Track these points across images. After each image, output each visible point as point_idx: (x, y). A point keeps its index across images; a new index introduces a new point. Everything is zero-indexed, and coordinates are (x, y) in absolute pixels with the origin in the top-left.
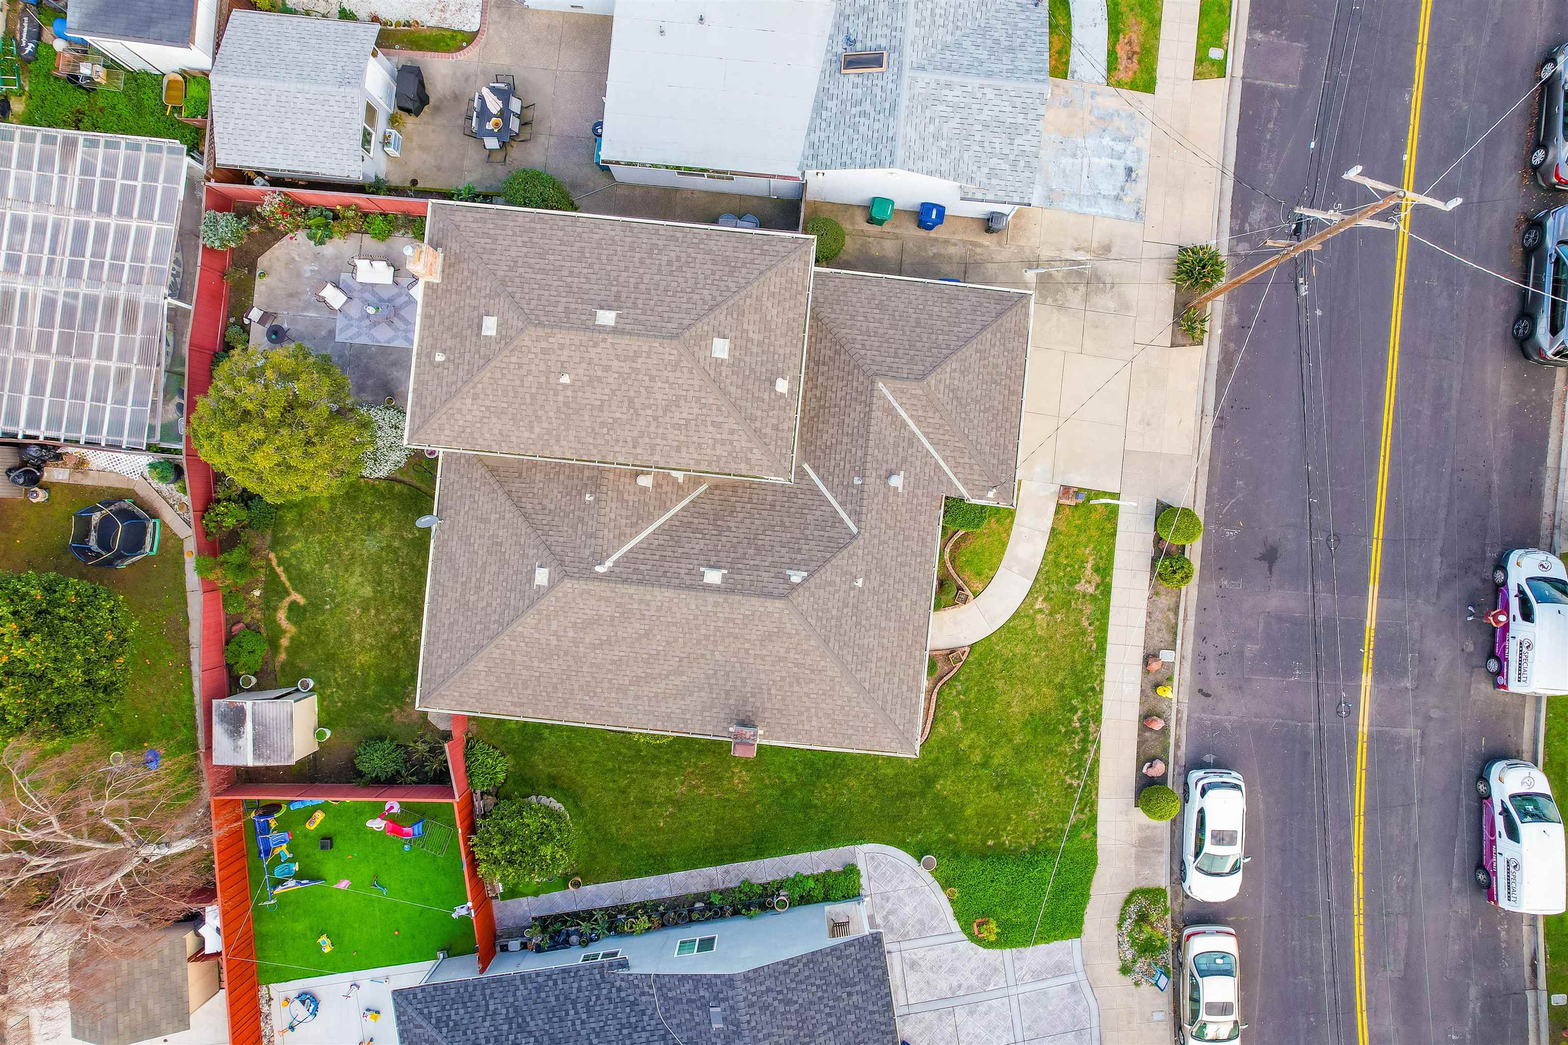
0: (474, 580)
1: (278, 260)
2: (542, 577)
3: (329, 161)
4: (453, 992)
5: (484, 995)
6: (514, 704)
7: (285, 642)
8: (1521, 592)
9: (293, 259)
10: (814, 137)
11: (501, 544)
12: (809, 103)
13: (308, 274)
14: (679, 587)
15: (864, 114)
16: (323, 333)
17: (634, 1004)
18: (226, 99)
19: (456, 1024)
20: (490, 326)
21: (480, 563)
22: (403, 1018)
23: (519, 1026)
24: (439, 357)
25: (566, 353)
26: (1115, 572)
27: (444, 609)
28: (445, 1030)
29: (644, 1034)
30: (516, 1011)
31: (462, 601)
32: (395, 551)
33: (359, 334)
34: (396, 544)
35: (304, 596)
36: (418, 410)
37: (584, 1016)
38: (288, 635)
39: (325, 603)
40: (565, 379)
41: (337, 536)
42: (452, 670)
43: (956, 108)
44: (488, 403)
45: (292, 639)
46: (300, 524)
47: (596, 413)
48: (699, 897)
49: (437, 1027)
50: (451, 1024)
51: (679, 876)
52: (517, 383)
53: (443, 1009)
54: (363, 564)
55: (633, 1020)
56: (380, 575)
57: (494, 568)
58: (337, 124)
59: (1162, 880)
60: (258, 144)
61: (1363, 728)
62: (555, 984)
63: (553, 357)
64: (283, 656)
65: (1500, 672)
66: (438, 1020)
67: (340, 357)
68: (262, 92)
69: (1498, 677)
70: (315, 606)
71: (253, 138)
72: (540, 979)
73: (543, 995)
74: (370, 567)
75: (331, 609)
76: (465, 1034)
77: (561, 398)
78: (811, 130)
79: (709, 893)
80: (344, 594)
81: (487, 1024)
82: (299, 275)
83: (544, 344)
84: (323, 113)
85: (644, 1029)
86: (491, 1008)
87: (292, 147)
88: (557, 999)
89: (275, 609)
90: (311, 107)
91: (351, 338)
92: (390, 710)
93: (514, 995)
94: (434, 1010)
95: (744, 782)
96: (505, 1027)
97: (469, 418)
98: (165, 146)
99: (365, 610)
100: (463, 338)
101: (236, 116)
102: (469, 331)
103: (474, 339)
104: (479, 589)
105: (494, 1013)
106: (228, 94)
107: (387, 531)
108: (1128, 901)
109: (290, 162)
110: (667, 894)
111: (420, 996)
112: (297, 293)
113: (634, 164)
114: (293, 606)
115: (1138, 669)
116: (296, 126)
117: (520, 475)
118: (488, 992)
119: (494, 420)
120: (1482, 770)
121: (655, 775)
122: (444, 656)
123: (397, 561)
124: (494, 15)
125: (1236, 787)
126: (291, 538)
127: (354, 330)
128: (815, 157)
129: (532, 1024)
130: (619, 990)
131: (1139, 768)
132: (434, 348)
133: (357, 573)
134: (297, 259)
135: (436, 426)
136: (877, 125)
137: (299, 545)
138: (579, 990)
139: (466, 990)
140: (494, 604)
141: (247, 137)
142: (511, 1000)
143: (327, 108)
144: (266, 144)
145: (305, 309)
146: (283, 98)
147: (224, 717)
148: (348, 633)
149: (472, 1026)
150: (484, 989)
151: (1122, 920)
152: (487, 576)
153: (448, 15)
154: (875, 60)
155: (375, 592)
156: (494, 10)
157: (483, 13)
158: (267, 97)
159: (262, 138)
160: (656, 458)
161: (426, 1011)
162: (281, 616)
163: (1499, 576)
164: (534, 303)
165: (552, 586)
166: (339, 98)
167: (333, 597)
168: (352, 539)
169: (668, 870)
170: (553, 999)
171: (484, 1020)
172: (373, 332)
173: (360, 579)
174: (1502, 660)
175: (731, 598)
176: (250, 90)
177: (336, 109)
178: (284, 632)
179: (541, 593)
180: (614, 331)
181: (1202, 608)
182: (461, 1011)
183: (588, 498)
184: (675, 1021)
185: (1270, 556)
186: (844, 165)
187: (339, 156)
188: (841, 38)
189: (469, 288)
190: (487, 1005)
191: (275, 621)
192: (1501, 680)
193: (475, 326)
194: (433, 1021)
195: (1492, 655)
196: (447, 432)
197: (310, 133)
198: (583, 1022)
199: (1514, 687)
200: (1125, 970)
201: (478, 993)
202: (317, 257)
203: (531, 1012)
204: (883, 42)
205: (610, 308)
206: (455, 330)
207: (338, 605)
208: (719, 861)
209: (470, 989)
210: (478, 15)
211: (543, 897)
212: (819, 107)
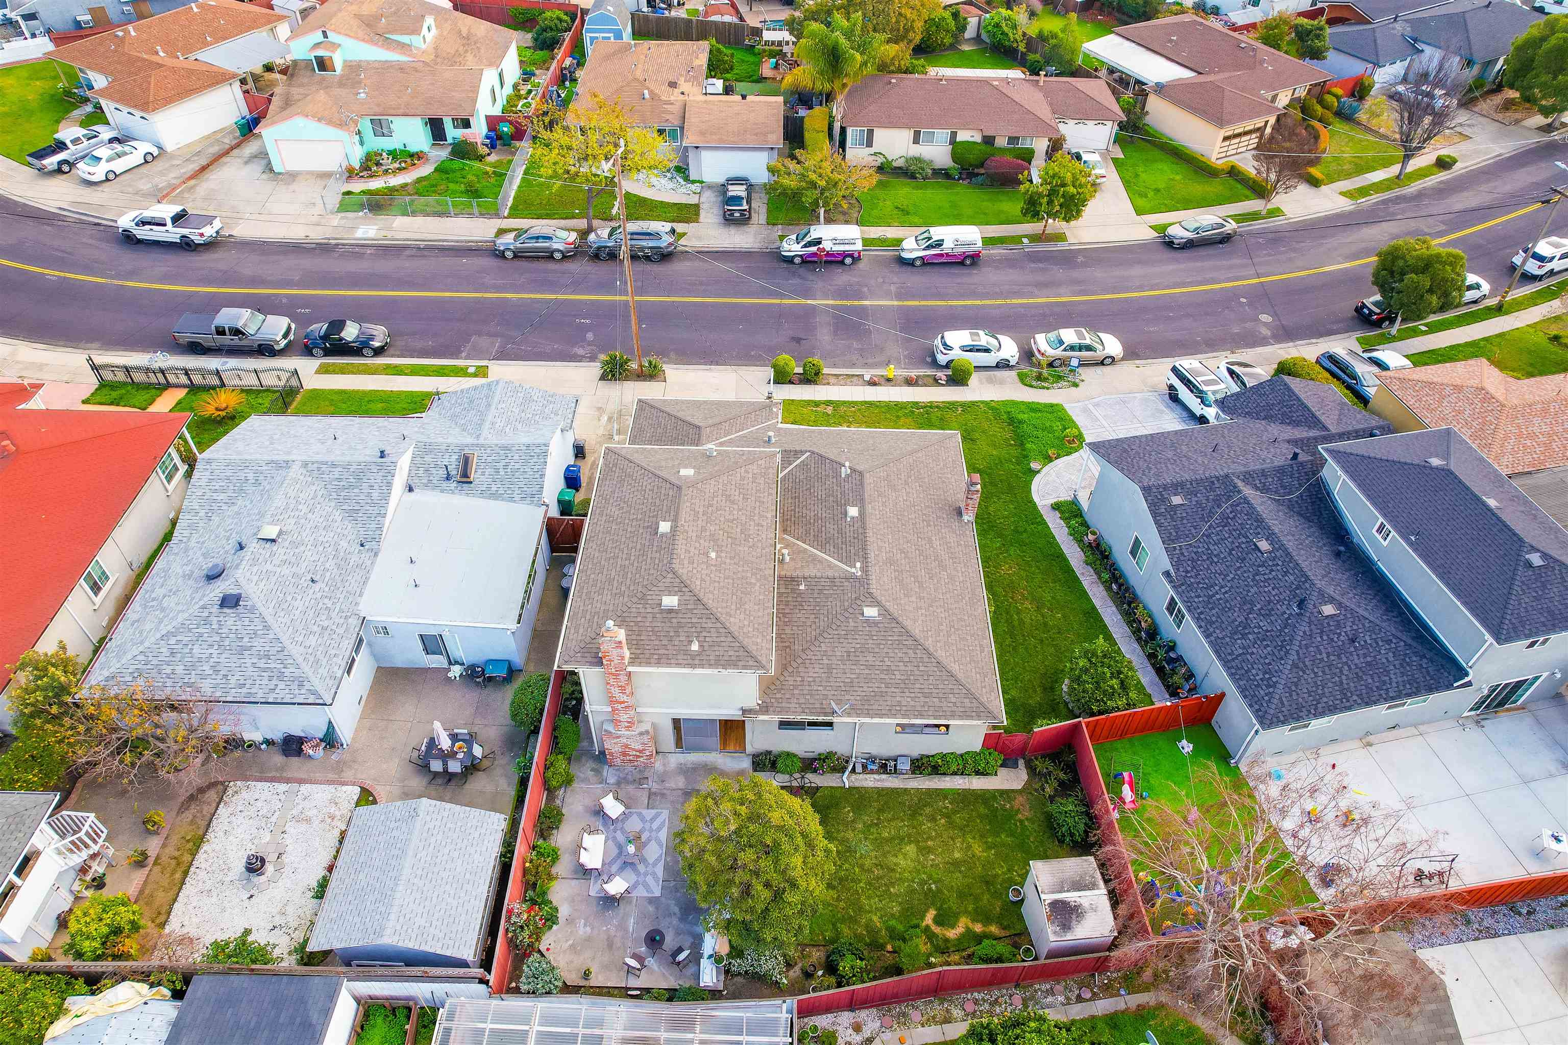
0: (883, 676)
1: (572, 962)
2: (871, 612)
3: (486, 842)
4: (1241, 683)
5: (1233, 660)
6: (982, 651)
7: (978, 928)
8: (805, 246)
9: (571, 946)
10: (517, 498)
11: (848, 652)
12: (492, 503)
13: (588, 929)
14: (864, 528)
15: (506, 466)
16: (651, 909)
17: (1193, 560)
18: (410, 931)
19: (1266, 673)
20: (670, 601)
21: (867, 671)
22: (1282, 718)
23: (1245, 628)
24: (695, 647)
25: (692, 549)
26: (817, 399)
27: (912, 703)
28: (1274, 679)
29: (1212, 547)
30: (1235, 633)
31: (902, 686)
32: (868, 827)
33: (654, 874)
34: (860, 826)
35: (926, 911)
36: (740, 663)
37: (1217, 588)
38: (970, 925)
39: (930, 889)
40: (713, 555)
41: (860, 881)
42: (964, 691)
43: (508, 422)
44: (733, 607)
45: (974, 920)
46: (853, 920)
47: (737, 542)
48: (1109, 589)
49: (1274, 685)
50: (1267, 676)
51: (1097, 602)
52: (716, 584)
53: (1258, 686)
54: (884, 855)
55: (1205, 557)
56: (893, 839)
57: (870, 658)
58: (452, 826)
59: (1013, 374)
60: (460, 909)
61: (896, 303)
62: (1202, 613)
63: (696, 558)
64: (994, 929)
65: (851, 256)
66: (1269, 686)
67: (677, 890)
68: (409, 891)
69: (856, 258)
70: (932, 898)
71: (453, 912)
72: (1203, 624)
73: (1214, 619)
74: (887, 848)
75: (934, 883)
76: (1270, 664)
77: (728, 561)
78: (511, 499)
79: (1103, 583)
80: (918, 872)
81: (1255, 650)
82: (588, 939)
83: (686, 562)
84: (439, 837)
85: (1209, 549)
86: (1241, 651)
87: (468, 876)
88: (1213, 608)
89: (947, 940)
90: (432, 846)
91: (657, 881)
92: (1021, 821)
93: (1223, 638)
94: (1262, 692)
95: (1011, 568)
96: (1250, 637)
97: (746, 623)
98: (445, 1024)
99: (929, 850)
100: (680, 625)
101: (428, 925)
102: (674, 620)
103: (680, 615)
104: (889, 670)
105: (1244, 648)
106: (405, 928)
107: (850, 835)
108: (1032, 386)
109: (482, 881)
110: (1114, 608)
111: (1257, 707)
112: (608, 939)
113: (520, 615)
114: (940, 921)
115: (878, 388)
116: (448, 867)
117: (789, 647)
118: (1230, 658)
119: (747, 606)
120: (908, 264)
121: (1021, 622)
122: (953, 700)
123: (877, 824)
124: (348, 775)
125: (943, 337)
126: (869, 928)
127: (650, 880)
128: (533, 496)
129: (1239, 620)
130: (1187, 572)
131: (943, 385)
132: (687, 652)
133: (895, 860)
134: (571, 942)
135: (755, 648)
136: (516, 457)
137: (875, 918)
138: (1199, 596)
139: (1235, 674)
140: (900, 655)
141: (451, 920)
142: (1228, 639)
143: (435, 832)
144: (461, 901)
145: (626, 930)
146: (419, 872)
147: (1066, 927)
148: (956, 864)
149: (1262, 661)
150: (1229, 661)
151: (1044, 388)
152: (878, 663)
153: (338, 813)
154: (466, 462)
155: (910, 842)
156: (344, 774)
157: (344, 784)
158: (415, 888)
159: (455, 903)
160: (769, 516)
161: (1266, 698)
162: (952, 934)
163: (797, 260)
164: (652, 572)
165: (877, 603)
166: (428, 818)
167: (922, 883)
168: (862, 867)
169: (1094, 608)
170: (1214, 612)
171: (1253, 653)
172: (651, 861)
173: (900, 857)
174: (845, 255)
175: (867, 501)
176: (406, 903)
177: (438, 823)
178: (968, 930)
179: (885, 612)
180: (675, 520)
181: (835, 366)
182: (1254, 672)
183: (802, 587)
184: (1193, 531)
185: (798, 340)
186: (542, 476)
187: (483, 831)
188: (445, 484)
189: (637, 623)
190: (1240, 655)
191: (958, 939)
192: (856, 255)
193: (669, 616)
194: (1271, 690)
195: (842, 263)
196: (759, 640)
197: (456, 854)
198: (1222, 587)
199: (859, 246)
200: (1076, 385)
201: (1234, 664)
202: (570, 921)
203: (1230, 624)
204: (455, 457)
205: (657, 524)
206: (672, 634)
207: (930, 877)
208: (1076, 580)
209: (1233, 671)
210: (345, 788)
211: (1149, 691)
212: (495, 496)
